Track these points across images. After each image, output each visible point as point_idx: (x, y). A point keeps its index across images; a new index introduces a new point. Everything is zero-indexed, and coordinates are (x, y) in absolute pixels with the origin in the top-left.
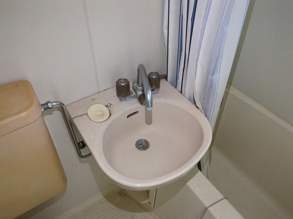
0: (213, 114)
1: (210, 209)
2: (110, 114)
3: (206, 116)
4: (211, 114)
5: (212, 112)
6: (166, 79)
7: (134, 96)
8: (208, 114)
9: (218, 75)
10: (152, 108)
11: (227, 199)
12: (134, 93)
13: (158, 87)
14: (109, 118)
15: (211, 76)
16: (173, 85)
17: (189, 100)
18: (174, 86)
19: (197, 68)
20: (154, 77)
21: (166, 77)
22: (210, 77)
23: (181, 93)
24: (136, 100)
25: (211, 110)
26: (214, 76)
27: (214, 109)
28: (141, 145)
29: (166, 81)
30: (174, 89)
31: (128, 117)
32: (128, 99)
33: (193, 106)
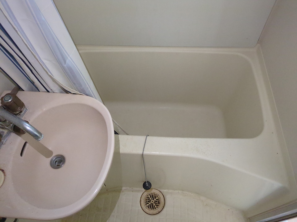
0: (92, 89)
1: (145, 153)
2: (3, 171)
3: (87, 95)
4: (90, 91)
5: (89, 89)
6: (21, 89)
7: (7, 133)
8: (87, 93)
9: (69, 58)
10: (43, 136)
11: (148, 136)
12: (4, 131)
13: (22, 105)
14: (5, 175)
15: (65, 64)
16: (33, 91)
17: (61, 92)
18: (35, 91)
19: (46, 64)
20: (10, 101)
21: (19, 88)
22: (65, 66)
23: (48, 91)
24: (13, 135)
25: (88, 87)
26: (67, 61)
27: (89, 86)
28: (57, 163)
29: (23, 92)
30: (38, 93)
31: (21, 156)
32: (5, 141)
33: (70, 95)
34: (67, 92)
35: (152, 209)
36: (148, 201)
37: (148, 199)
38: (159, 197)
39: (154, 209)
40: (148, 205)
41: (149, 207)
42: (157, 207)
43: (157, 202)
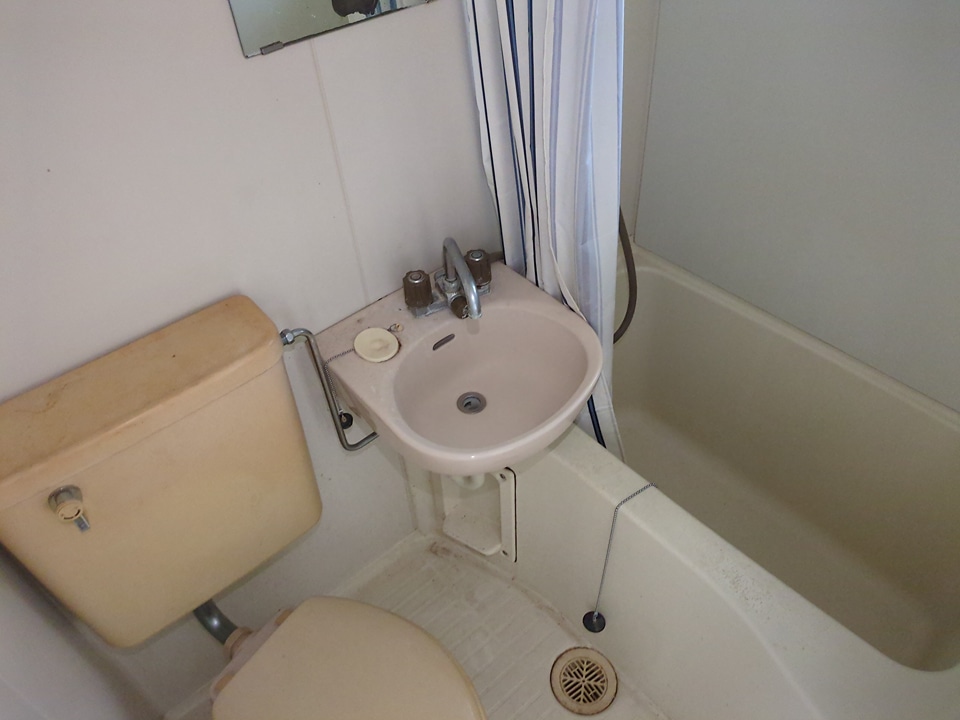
2: (400, 345)
3: (590, 323)
4: (599, 319)
6: (503, 261)
7: (442, 303)
8: (592, 320)
9: (595, 239)
11: (655, 486)
12: (440, 298)
13: (488, 278)
14: (398, 352)
15: (583, 244)
16: (518, 272)
17: (555, 297)
18: (520, 274)
20: (477, 260)
21: (502, 257)
22: (581, 247)
23: (537, 285)
24: (447, 311)
28: (469, 406)
29: (503, 265)
30: (523, 279)
31: (434, 349)
32: (431, 312)
33: (563, 308)
34: (563, 300)
35: (570, 694)
36: (575, 670)
37: (578, 667)
38: (605, 685)
39: (574, 698)
40: (569, 679)
41: (566, 685)
42: (584, 701)
43: (592, 693)
